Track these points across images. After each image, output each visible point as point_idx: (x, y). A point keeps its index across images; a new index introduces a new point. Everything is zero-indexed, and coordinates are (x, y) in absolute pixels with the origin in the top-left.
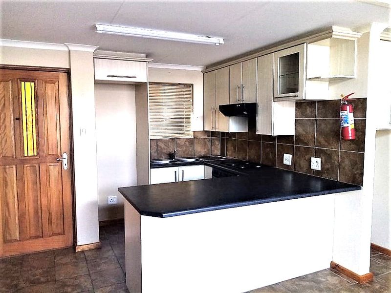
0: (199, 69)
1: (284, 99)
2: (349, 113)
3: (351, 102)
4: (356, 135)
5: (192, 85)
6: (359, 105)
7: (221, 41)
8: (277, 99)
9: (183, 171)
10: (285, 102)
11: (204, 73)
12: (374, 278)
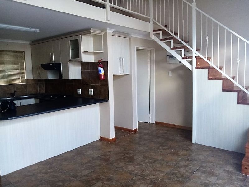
0: (28, 43)
1: (73, 61)
2: (101, 68)
3: (102, 63)
4: (105, 78)
5: (24, 52)
6: (105, 65)
7: (38, 30)
8: (70, 61)
9: (20, 103)
10: (75, 63)
11: (31, 45)
12: (117, 140)
